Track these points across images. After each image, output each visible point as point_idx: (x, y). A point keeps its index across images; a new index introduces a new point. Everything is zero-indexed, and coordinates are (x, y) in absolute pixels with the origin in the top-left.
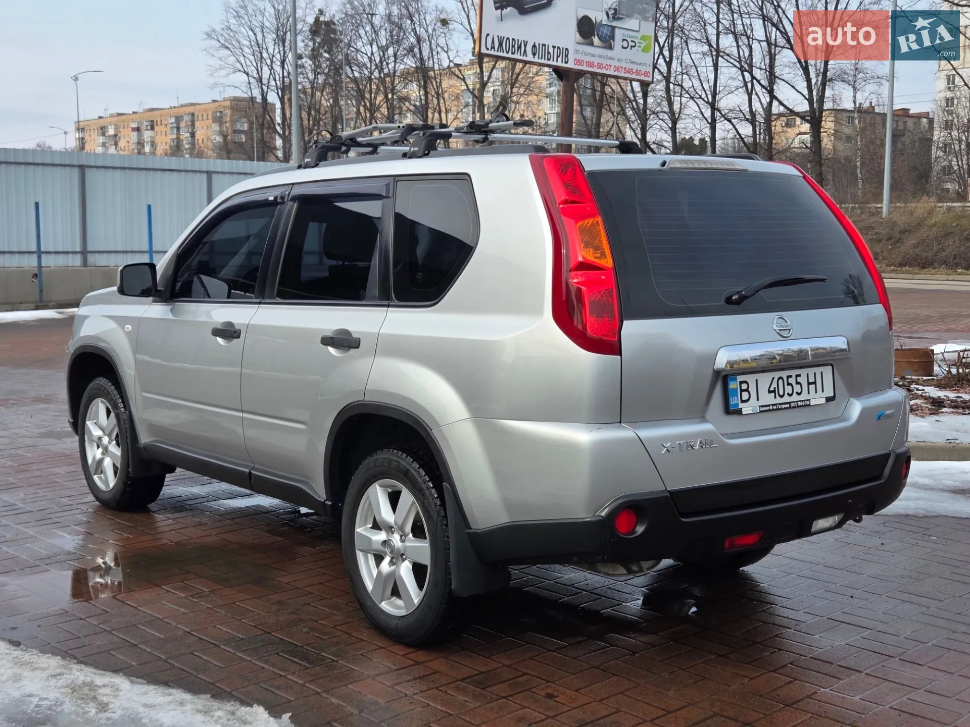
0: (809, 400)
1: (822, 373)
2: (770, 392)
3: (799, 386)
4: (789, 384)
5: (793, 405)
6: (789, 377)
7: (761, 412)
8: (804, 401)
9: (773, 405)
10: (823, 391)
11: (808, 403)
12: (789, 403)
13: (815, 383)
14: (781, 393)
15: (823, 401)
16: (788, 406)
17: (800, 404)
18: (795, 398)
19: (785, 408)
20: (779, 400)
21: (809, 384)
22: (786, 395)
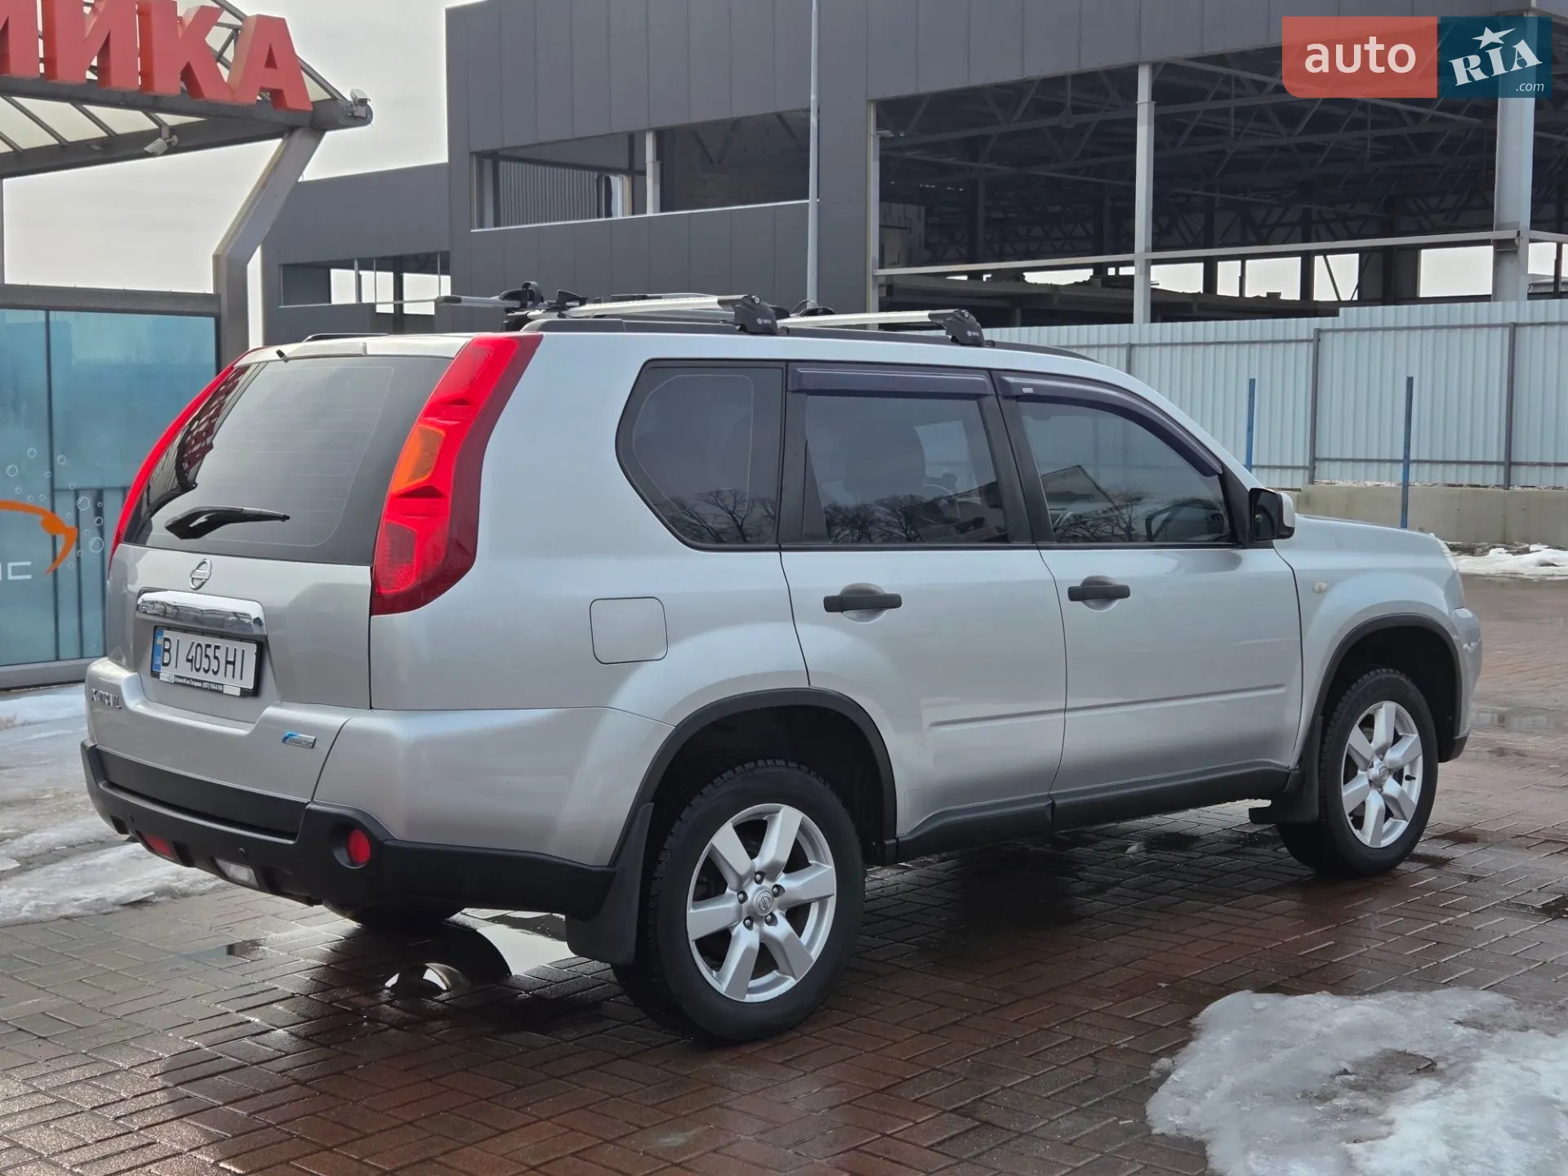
0: (222, 685)
1: (243, 651)
2: (188, 660)
3: (216, 661)
4: (207, 656)
5: (205, 685)
6: (208, 646)
7: (176, 683)
8: (218, 684)
9: (188, 679)
10: (241, 678)
11: (220, 688)
12: (202, 682)
13: (233, 663)
14: (198, 667)
15: (237, 692)
16: (199, 684)
17: (213, 687)
18: (210, 677)
19: (198, 687)
20: (194, 675)
21: (228, 662)
22: (202, 670)
